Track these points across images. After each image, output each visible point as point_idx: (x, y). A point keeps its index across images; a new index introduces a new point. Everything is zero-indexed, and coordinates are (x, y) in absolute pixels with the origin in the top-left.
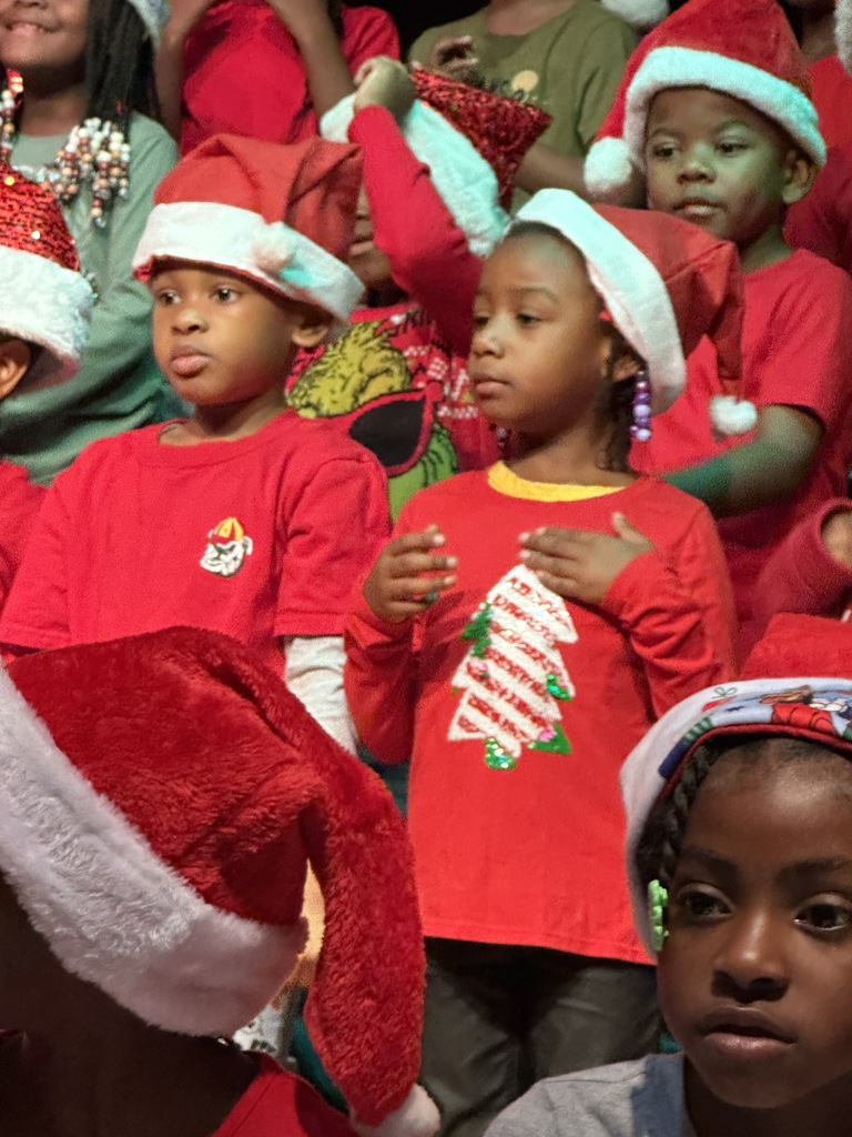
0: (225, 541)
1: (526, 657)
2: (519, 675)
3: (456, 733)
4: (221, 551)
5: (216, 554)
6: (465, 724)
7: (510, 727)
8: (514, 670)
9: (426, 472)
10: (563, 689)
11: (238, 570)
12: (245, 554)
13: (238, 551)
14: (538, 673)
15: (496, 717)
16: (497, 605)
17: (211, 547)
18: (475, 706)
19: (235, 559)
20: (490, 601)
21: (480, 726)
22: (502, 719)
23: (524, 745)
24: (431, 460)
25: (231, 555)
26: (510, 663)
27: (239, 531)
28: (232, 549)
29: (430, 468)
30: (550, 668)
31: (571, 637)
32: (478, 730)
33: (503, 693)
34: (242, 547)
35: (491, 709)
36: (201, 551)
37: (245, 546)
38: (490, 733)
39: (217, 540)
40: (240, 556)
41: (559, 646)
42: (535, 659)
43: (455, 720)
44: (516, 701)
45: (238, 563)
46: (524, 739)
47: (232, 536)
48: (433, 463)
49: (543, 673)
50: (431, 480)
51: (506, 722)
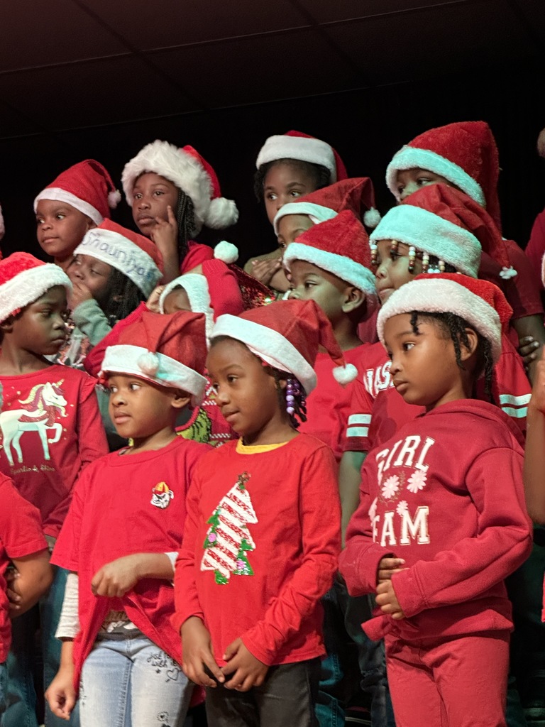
0: (160, 493)
1: (233, 531)
2: (229, 540)
3: (203, 568)
4: (159, 498)
5: (157, 499)
6: (207, 564)
7: (224, 564)
8: (227, 537)
9: (194, 432)
10: (250, 546)
11: (167, 506)
12: (170, 499)
13: (167, 498)
14: (238, 539)
15: (218, 560)
16: (223, 507)
17: (155, 496)
18: (210, 555)
19: (166, 501)
20: (221, 505)
21: (212, 564)
22: (221, 560)
23: (231, 572)
24: (197, 426)
25: (164, 500)
26: (225, 534)
27: (166, 488)
28: (163, 497)
29: (196, 429)
30: (243, 536)
31: (255, 520)
32: (211, 566)
33: (222, 548)
34: (168, 496)
35: (217, 556)
36: (151, 498)
37: (170, 495)
38: (217, 567)
39: (157, 493)
40: (168, 500)
41: (249, 526)
42: (236, 532)
43: (203, 561)
44: (227, 552)
45: (167, 503)
46: (231, 570)
47: (164, 491)
48: (198, 428)
49: (240, 538)
50: (196, 435)
51: (223, 562)
